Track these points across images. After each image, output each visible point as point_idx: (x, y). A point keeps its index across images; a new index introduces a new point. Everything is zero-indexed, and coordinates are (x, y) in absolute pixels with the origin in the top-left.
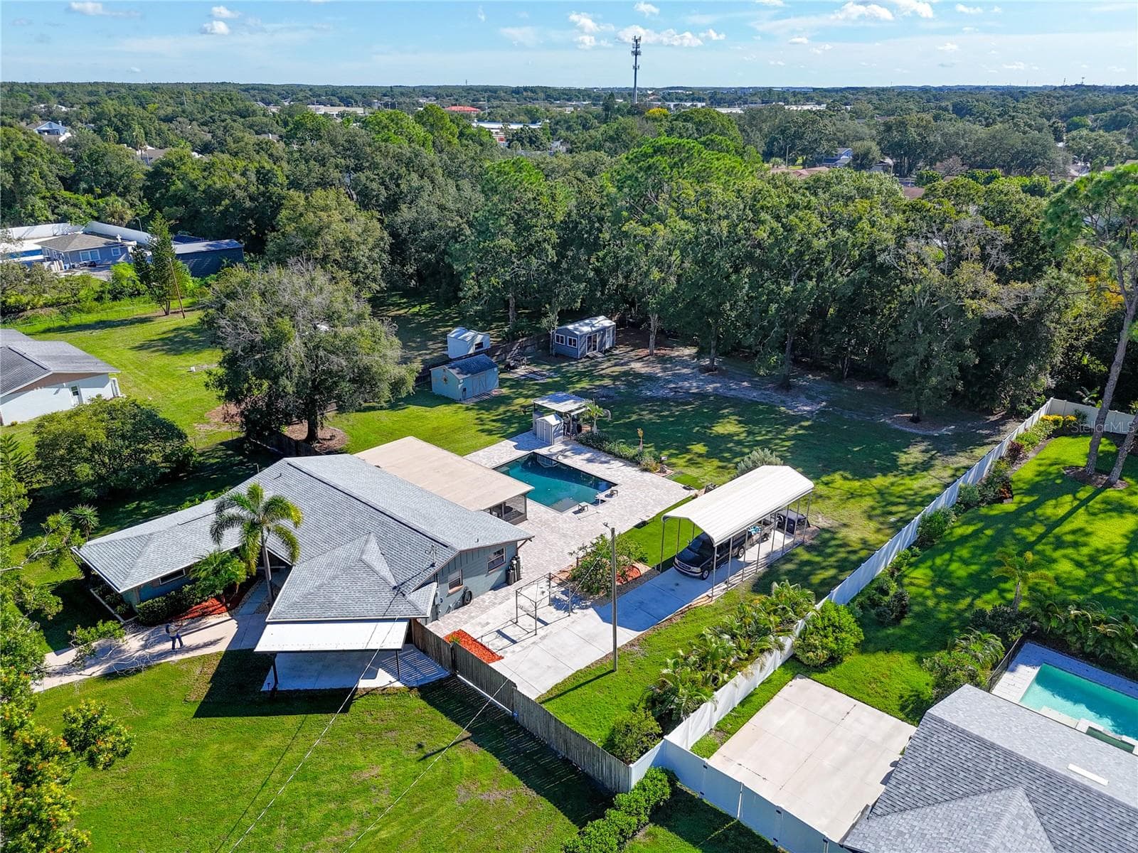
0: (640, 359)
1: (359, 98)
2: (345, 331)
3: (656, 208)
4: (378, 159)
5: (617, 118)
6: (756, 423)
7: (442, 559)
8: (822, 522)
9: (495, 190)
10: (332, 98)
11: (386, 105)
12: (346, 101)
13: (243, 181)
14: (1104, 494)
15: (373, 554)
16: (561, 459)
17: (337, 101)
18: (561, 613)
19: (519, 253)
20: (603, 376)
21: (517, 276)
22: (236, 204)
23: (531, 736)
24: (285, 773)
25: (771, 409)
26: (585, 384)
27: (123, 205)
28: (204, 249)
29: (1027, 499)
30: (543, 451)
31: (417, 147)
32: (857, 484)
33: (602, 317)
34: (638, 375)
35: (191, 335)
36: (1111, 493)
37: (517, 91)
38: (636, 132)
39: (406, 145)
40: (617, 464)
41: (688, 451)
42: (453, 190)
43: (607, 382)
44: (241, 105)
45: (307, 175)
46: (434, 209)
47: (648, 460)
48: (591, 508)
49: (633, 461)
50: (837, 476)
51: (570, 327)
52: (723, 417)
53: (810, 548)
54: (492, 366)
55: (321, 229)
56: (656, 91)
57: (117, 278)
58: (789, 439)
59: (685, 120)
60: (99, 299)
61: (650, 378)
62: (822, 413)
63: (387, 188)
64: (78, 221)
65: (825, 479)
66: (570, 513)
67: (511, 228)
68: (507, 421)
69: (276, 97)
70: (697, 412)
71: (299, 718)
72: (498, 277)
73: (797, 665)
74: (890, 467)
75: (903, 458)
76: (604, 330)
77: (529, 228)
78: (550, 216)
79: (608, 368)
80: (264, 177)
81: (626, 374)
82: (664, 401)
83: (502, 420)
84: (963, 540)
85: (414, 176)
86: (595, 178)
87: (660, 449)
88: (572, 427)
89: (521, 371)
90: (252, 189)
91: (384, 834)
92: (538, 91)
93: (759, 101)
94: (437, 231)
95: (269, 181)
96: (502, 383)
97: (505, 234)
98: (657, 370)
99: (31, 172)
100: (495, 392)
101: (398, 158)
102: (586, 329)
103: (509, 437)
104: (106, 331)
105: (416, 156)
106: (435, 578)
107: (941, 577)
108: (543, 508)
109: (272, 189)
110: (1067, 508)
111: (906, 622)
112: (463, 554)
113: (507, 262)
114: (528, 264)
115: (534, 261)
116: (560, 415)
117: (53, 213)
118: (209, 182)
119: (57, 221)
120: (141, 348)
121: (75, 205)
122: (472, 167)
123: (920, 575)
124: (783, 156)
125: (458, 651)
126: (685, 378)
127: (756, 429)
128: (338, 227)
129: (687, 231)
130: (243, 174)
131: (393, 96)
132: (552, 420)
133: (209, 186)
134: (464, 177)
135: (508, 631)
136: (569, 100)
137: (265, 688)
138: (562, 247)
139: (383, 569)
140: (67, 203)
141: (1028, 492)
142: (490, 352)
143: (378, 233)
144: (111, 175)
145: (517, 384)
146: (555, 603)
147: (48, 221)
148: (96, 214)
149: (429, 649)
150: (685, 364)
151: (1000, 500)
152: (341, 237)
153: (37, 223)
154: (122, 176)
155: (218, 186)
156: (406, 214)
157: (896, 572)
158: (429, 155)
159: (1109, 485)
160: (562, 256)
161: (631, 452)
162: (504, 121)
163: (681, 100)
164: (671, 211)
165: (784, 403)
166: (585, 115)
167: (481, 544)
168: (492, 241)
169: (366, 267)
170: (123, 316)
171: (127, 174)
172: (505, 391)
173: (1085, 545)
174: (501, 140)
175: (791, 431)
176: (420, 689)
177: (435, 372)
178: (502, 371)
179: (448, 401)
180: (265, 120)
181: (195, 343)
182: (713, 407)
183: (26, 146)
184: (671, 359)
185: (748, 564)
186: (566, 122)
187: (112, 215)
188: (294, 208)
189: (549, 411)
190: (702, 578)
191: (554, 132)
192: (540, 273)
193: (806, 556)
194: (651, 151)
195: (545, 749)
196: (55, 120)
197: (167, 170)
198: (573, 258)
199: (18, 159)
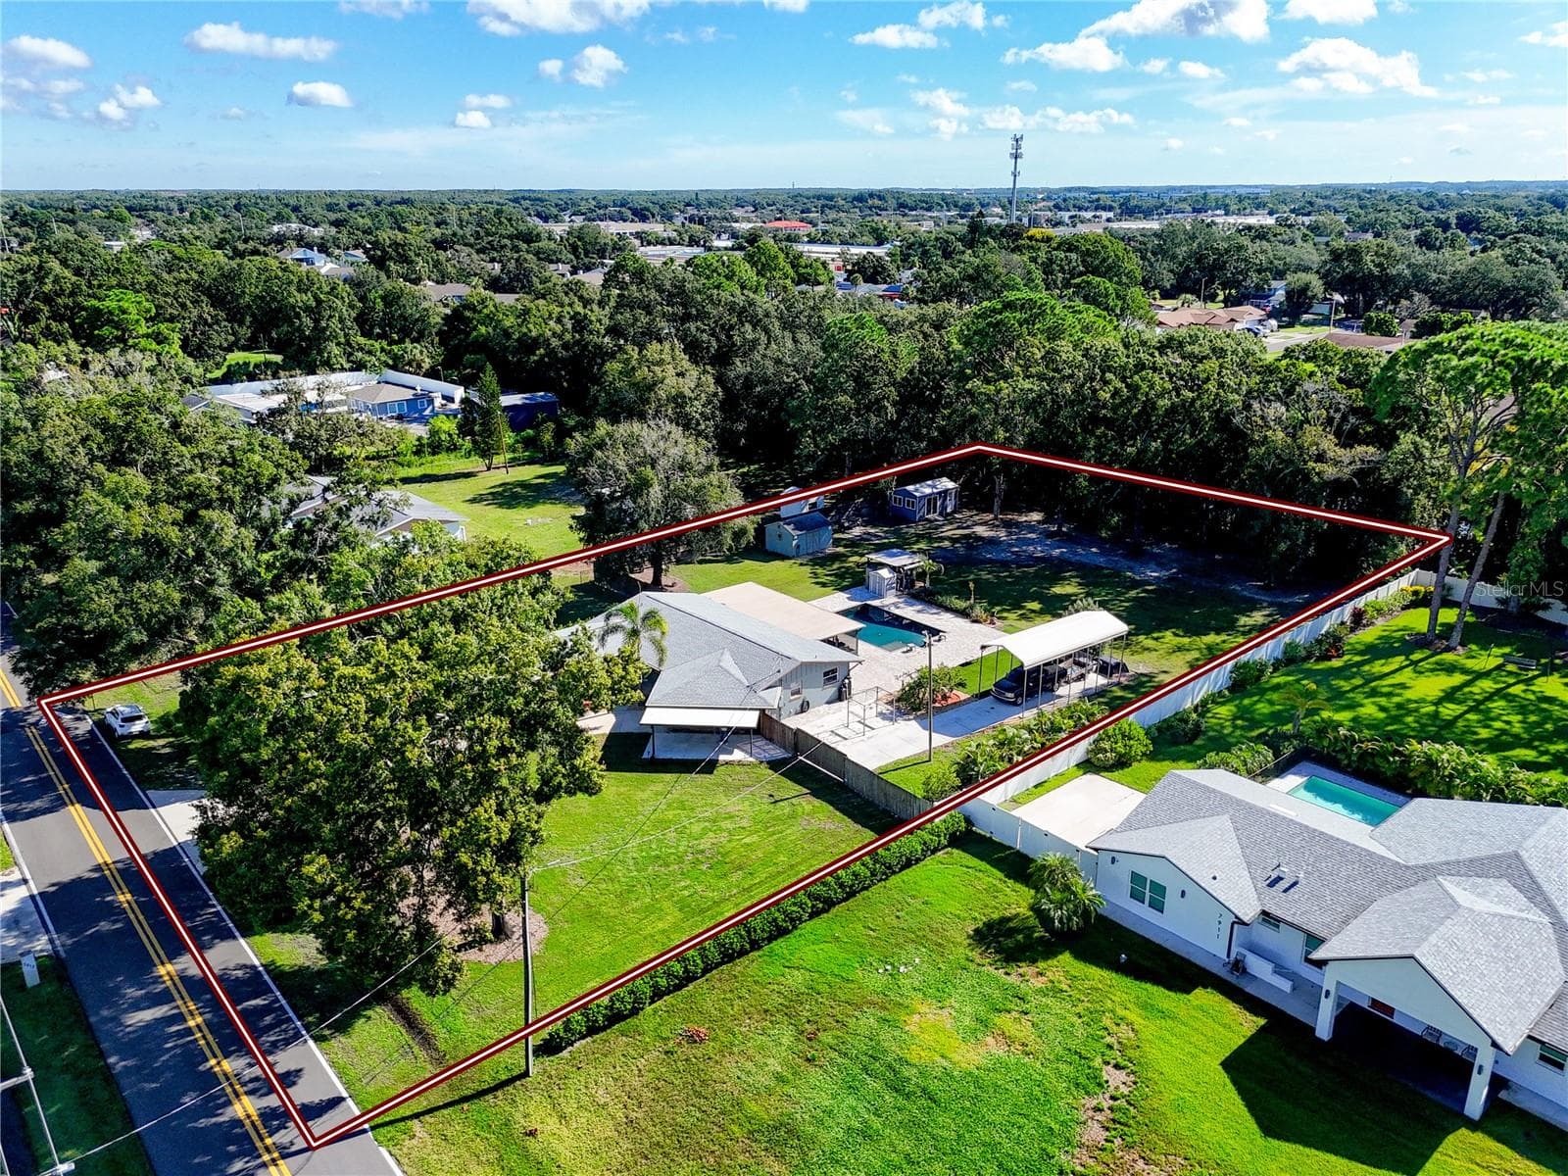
0: (985, 523)
1: (656, 210)
2: (696, 482)
3: (1002, 367)
4: (709, 308)
5: (986, 242)
6: (1096, 585)
7: (786, 668)
8: (1142, 670)
9: (835, 346)
10: (623, 210)
11: (691, 219)
12: (641, 215)
13: (558, 328)
14: (1438, 657)
15: (728, 662)
16: (894, 610)
17: (628, 214)
18: (887, 723)
19: (858, 410)
20: (942, 539)
21: (855, 434)
22: (551, 352)
23: (858, 795)
24: (669, 805)
25: (1117, 573)
26: (922, 546)
27: (421, 352)
28: (519, 403)
29: (1358, 658)
30: (875, 603)
31: (751, 295)
32: (1186, 640)
33: (945, 479)
34: (981, 538)
35: (519, 490)
36: (1449, 657)
37: (860, 199)
38: (1000, 269)
39: (738, 292)
40: (948, 616)
41: (1023, 608)
42: (789, 344)
43: (946, 544)
44: (522, 227)
45: (633, 325)
46: (769, 363)
47: (978, 611)
48: (919, 649)
49: (963, 614)
50: (1168, 634)
51: (910, 488)
52: (1065, 579)
53: (1125, 688)
54: (827, 524)
55: (655, 384)
56: (1049, 195)
57: (434, 433)
58: (1127, 600)
59: (1069, 250)
60: (418, 452)
61: (992, 542)
62: (1171, 579)
63: (718, 340)
64: (373, 369)
65: (1155, 635)
66: (899, 652)
67: (850, 385)
68: (841, 576)
69: (554, 211)
70: (1036, 575)
71: (675, 776)
72: (835, 434)
73: (1088, 766)
74: (1228, 626)
75: (1243, 620)
76: (945, 493)
77: (868, 385)
78: (890, 374)
79: (949, 531)
80: (580, 324)
81: (965, 536)
82: (1005, 565)
83: (835, 575)
84: (1277, 687)
85: (748, 327)
86: (943, 332)
87: (992, 604)
88: (907, 583)
89: (857, 531)
90: (568, 337)
91: (747, 840)
92: (889, 197)
93: (1190, 209)
94: (770, 387)
95: (584, 328)
96: (837, 542)
97: (845, 392)
98: (1002, 534)
99: (331, 317)
100: (830, 550)
101: (732, 308)
102: (928, 491)
103: (843, 589)
104: (433, 484)
105: (750, 305)
106: (780, 682)
107: (1243, 713)
108: (873, 647)
109: (588, 337)
110: (1396, 666)
111: (1198, 742)
112: (803, 664)
113: (846, 419)
114: (868, 421)
115: (874, 419)
116: (893, 569)
117: (349, 361)
118: (525, 330)
119: (352, 370)
120: (473, 501)
121: (370, 353)
122: (810, 317)
123: (1225, 711)
124: (1196, 292)
125: (800, 736)
126: (1031, 542)
127: (1096, 591)
128: (671, 383)
129: (1031, 390)
130: (559, 320)
131: (698, 207)
132: (885, 573)
133: (525, 334)
134: (799, 327)
135: (841, 732)
136: (929, 209)
137: (645, 756)
138: (902, 405)
139: (738, 674)
140: (361, 349)
141: (1361, 653)
142: (826, 511)
143: (712, 388)
144: (406, 319)
145: (853, 544)
146: (881, 715)
147: (343, 369)
148: (391, 362)
149: (775, 737)
150: (1031, 528)
151: (1329, 658)
152: (674, 392)
153: (333, 370)
154: (417, 320)
155: (533, 334)
156: (740, 367)
157: (1202, 708)
158: (765, 302)
159: (1448, 649)
160: (901, 414)
161: (961, 604)
162: (843, 243)
163: (1080, 209)
164: (1017, 369)
165: (1131, 569)
166: (945, 236)
167: (818, 660)
168: (831, 398)
169: (698, 424)
170: (445, 471)
171: (422, 319)
172: (840, 549)
173: (1398, 695)
174: (839, 269)
175: (1133, 593)
176: (768, 763)
177: (770, 528)
178: (835, 532)
179: (783, 557)
180: (552, 245)
181: (526, 498)
182: (1056, 570)
183: (327, 289)
184: (1018, 524)
185: (1060, 697)
186: (922, 245)
187: (409, 363)
188: (627, 362)
189: (882, 565)
190: (1015, 704)
191: (905, 258)
192: (879, 431)
193: (1120, 693)
194: (999, 306)
195: (870, 803)
196: (310, 246)
197: (468, 314)
198: (914, 416)
199: (319, 302)
